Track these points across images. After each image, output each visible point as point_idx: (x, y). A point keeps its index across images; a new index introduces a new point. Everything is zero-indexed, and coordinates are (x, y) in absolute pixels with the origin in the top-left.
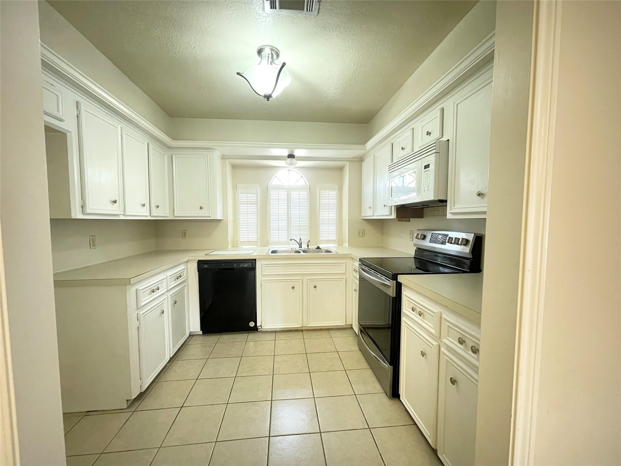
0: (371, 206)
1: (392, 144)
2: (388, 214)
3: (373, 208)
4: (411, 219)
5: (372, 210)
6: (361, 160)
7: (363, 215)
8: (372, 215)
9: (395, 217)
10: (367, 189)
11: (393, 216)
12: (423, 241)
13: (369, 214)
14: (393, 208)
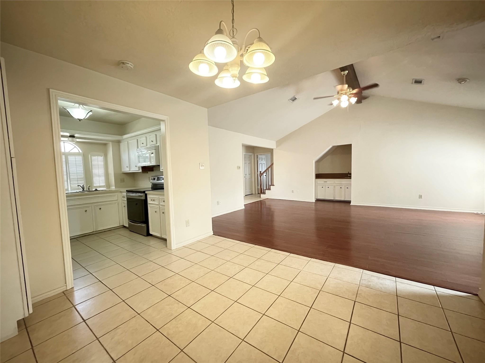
0: (128, 166)
1: (137, 140)
2: (138, 170)
3: (130, 167)
4: (148, 172)
5: (128, 168)
6: (119, 142)
7: (122, 171)
8: (129, 170)
9: (142, 171)
10: (125, 157)
11: (141, 171)
12: (154, 180)
13: (127, 170)
14: (140, 167)
